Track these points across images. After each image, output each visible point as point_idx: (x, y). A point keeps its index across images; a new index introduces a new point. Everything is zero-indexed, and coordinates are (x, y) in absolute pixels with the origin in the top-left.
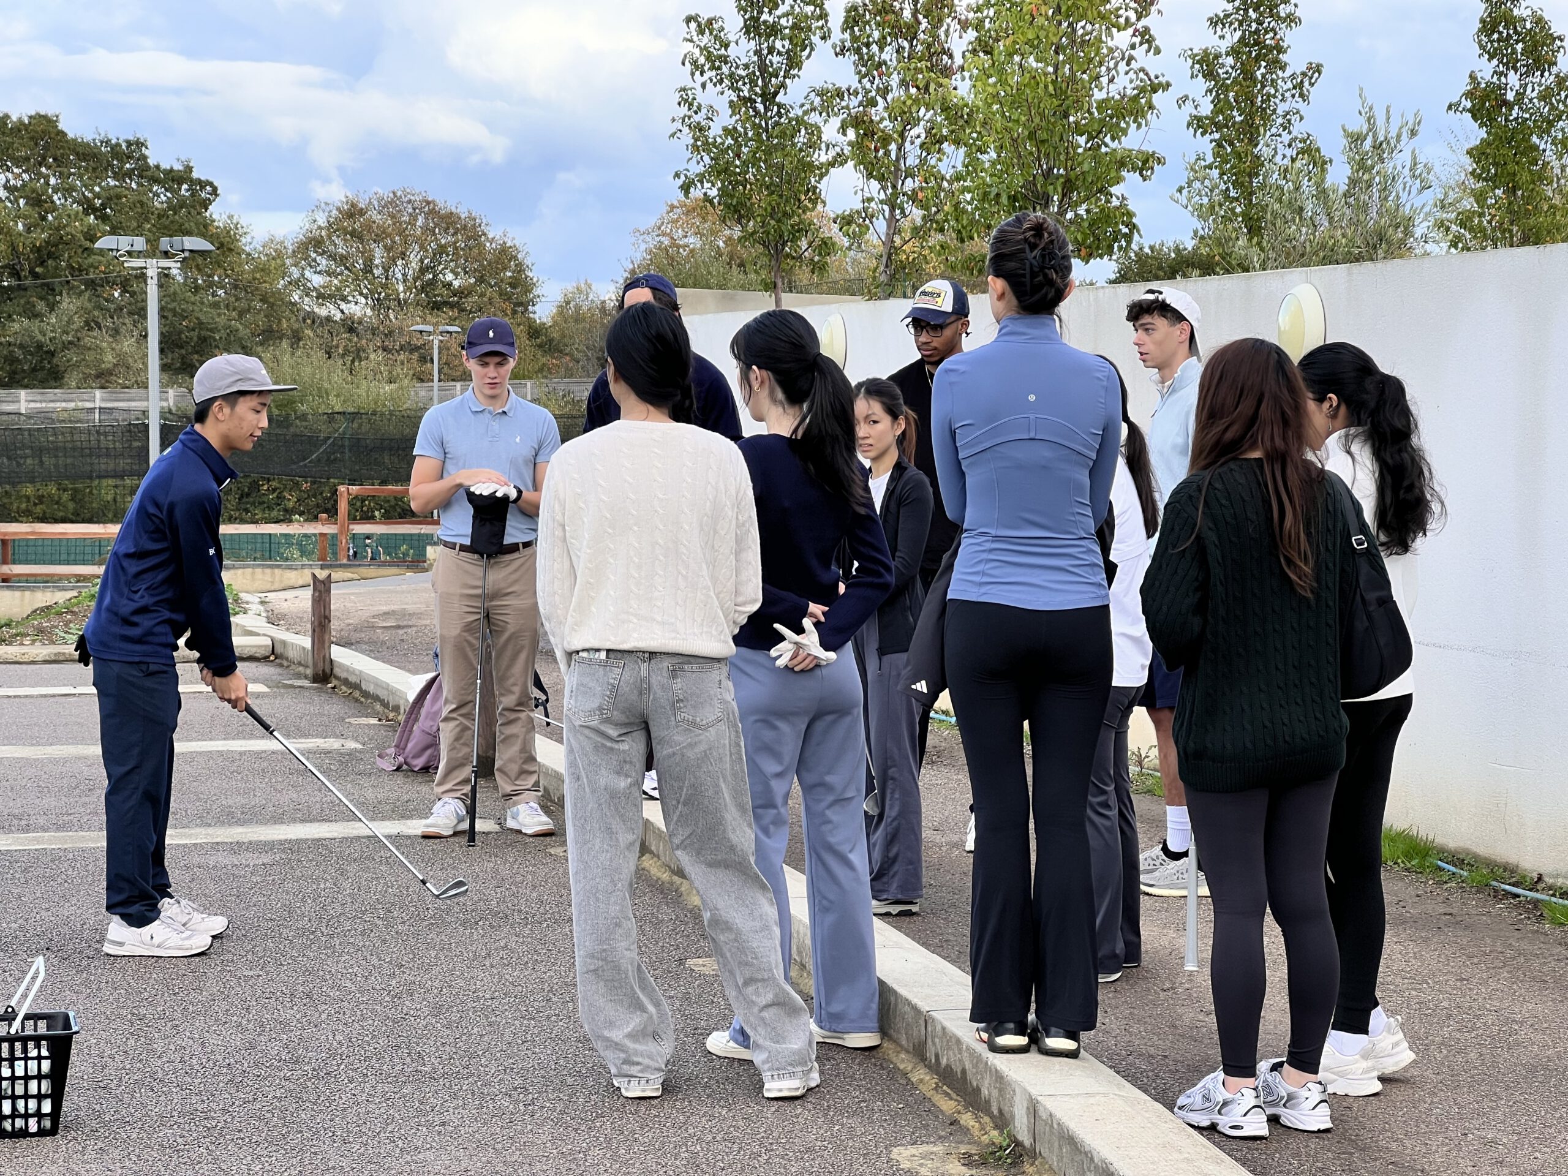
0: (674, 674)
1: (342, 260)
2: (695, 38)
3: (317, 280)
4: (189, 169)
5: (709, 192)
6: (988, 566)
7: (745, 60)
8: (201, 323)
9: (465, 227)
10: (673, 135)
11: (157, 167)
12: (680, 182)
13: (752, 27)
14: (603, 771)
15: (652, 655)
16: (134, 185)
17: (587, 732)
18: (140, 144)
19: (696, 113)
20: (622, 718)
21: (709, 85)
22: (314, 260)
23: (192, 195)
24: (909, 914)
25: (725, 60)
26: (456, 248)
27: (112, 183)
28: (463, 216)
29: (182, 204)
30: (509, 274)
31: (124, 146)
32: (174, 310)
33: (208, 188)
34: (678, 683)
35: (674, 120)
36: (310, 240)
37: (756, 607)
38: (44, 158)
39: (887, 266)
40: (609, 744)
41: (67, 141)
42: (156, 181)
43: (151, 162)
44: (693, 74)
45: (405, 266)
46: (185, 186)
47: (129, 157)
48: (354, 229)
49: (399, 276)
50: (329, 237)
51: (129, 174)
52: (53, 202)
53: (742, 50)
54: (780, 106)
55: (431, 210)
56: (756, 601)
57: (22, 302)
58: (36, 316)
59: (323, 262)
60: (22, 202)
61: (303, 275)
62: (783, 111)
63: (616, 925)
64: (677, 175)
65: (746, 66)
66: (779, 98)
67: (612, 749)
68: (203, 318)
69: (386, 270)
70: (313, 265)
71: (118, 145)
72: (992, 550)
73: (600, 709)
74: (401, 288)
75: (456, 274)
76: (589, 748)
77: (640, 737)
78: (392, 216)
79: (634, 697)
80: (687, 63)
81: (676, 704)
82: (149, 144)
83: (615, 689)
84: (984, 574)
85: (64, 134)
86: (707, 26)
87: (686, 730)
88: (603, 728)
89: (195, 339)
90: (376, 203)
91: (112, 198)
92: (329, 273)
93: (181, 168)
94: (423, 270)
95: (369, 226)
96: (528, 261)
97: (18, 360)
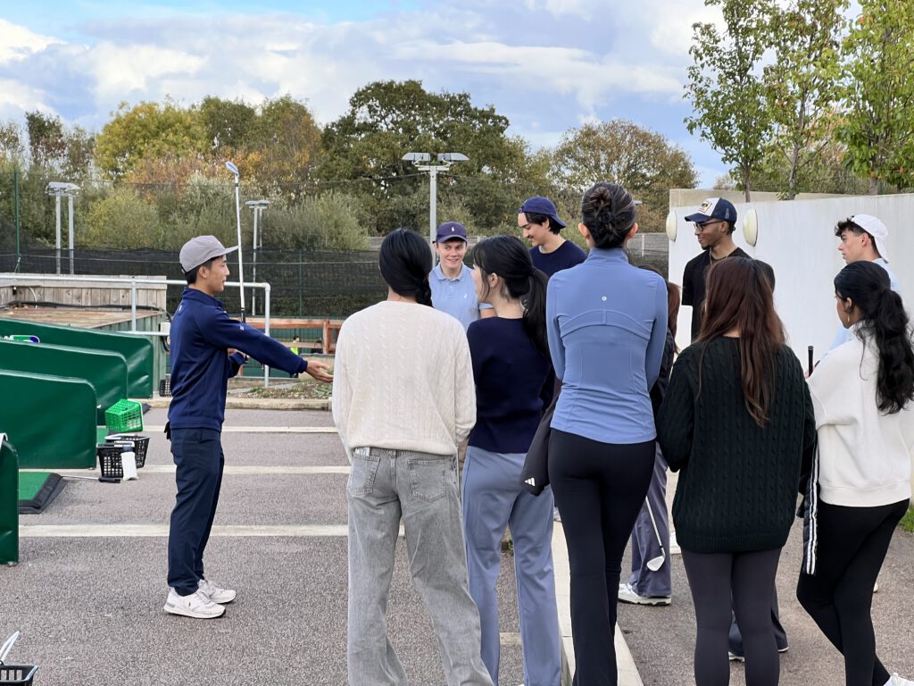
0: (411, 466)
1: (583, 161)
2: (700, 37)
3: (568, 173)
4: (493, 110)
5: (706, 131)
6: (575, 409)
7: (728, 50)
8: (497, 198)
9: (653, 142)
10: (685, 96)
11: (476, 109)
12: (687, 124)
13: (733, 29)
14: (368, 526)
15: (398, 452)
16: (462, 120)
17: (358, 502)
18: (466, 96)
19: (700, 82)
20: (380, 493)
21: (706, 65)
22: (567, 161)
23: (494, 125)
24: (664, 605)
25: (716, 49)
26: (648, 154)
27: (451, 119)
28: (653, 135)
29: (488, 131)
30: (680, 169)
31: (457, 98)
32: (481, 191)
33: (504, 121)
34: (413, 473)
35: (685, 87)
36: (564, 150)
37: (472, 425)
38: (413, 105)
39: (793, 178)
40: (372, 510)
41: (425, 96)
42: (474, 117)
43: (472, 106)
44: (695, 59)
45: (619, 164)
46: (490, 120)
47: (460, 104)
48: (590, 143)
49: (615, 170)
50: (575, 147)
51: (460, 114)
52: (417, 130)
53: (727, 44)
54: (749, 77)
55: (634, 131)
56: (470, 422)
57: (399, 186)
58: (406, 194)
59: (572, 162)
60: (400, 130)
61: (560, 170)
62: (751, 80)
63: (371, 625)
64: (685, 121)
65: (731, 53)
66: (749, 73)
67: (373, 513)
68: (498, 195)
69: (608, 167)
70: (565, 163)
71: (454, 97)
72: (577, 399)
73: (365, 487)
74: (616, 177)
75: (649, 169)
76: (360, 512)
77: (393, 506)
78: (611, 135)
79: (387, 481)
80: (692, 52)
81: (412, 486)
82: (471, 96)
83: (374, 476)
84: (571, 414)
85: (424, 92)
86: (707, 30)
87: (418, 502)
88: (367, 499)
89: (493, 207)
90: (602, 128)
91: (450, 127)
92: (575, 169)
93: (488, 110)
94: (629, 167)
95: (598, 142)
96: (691, 161)
97: (396, 219)
